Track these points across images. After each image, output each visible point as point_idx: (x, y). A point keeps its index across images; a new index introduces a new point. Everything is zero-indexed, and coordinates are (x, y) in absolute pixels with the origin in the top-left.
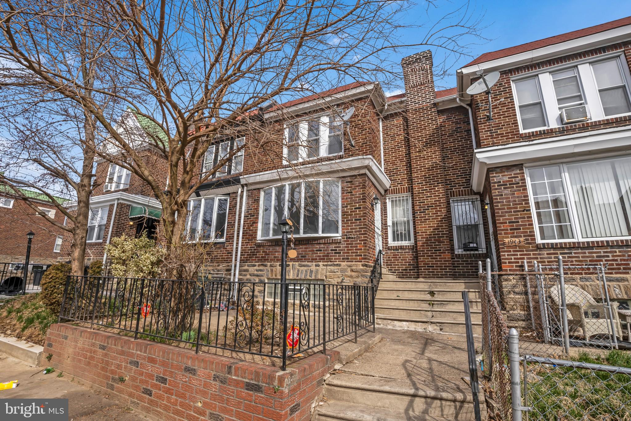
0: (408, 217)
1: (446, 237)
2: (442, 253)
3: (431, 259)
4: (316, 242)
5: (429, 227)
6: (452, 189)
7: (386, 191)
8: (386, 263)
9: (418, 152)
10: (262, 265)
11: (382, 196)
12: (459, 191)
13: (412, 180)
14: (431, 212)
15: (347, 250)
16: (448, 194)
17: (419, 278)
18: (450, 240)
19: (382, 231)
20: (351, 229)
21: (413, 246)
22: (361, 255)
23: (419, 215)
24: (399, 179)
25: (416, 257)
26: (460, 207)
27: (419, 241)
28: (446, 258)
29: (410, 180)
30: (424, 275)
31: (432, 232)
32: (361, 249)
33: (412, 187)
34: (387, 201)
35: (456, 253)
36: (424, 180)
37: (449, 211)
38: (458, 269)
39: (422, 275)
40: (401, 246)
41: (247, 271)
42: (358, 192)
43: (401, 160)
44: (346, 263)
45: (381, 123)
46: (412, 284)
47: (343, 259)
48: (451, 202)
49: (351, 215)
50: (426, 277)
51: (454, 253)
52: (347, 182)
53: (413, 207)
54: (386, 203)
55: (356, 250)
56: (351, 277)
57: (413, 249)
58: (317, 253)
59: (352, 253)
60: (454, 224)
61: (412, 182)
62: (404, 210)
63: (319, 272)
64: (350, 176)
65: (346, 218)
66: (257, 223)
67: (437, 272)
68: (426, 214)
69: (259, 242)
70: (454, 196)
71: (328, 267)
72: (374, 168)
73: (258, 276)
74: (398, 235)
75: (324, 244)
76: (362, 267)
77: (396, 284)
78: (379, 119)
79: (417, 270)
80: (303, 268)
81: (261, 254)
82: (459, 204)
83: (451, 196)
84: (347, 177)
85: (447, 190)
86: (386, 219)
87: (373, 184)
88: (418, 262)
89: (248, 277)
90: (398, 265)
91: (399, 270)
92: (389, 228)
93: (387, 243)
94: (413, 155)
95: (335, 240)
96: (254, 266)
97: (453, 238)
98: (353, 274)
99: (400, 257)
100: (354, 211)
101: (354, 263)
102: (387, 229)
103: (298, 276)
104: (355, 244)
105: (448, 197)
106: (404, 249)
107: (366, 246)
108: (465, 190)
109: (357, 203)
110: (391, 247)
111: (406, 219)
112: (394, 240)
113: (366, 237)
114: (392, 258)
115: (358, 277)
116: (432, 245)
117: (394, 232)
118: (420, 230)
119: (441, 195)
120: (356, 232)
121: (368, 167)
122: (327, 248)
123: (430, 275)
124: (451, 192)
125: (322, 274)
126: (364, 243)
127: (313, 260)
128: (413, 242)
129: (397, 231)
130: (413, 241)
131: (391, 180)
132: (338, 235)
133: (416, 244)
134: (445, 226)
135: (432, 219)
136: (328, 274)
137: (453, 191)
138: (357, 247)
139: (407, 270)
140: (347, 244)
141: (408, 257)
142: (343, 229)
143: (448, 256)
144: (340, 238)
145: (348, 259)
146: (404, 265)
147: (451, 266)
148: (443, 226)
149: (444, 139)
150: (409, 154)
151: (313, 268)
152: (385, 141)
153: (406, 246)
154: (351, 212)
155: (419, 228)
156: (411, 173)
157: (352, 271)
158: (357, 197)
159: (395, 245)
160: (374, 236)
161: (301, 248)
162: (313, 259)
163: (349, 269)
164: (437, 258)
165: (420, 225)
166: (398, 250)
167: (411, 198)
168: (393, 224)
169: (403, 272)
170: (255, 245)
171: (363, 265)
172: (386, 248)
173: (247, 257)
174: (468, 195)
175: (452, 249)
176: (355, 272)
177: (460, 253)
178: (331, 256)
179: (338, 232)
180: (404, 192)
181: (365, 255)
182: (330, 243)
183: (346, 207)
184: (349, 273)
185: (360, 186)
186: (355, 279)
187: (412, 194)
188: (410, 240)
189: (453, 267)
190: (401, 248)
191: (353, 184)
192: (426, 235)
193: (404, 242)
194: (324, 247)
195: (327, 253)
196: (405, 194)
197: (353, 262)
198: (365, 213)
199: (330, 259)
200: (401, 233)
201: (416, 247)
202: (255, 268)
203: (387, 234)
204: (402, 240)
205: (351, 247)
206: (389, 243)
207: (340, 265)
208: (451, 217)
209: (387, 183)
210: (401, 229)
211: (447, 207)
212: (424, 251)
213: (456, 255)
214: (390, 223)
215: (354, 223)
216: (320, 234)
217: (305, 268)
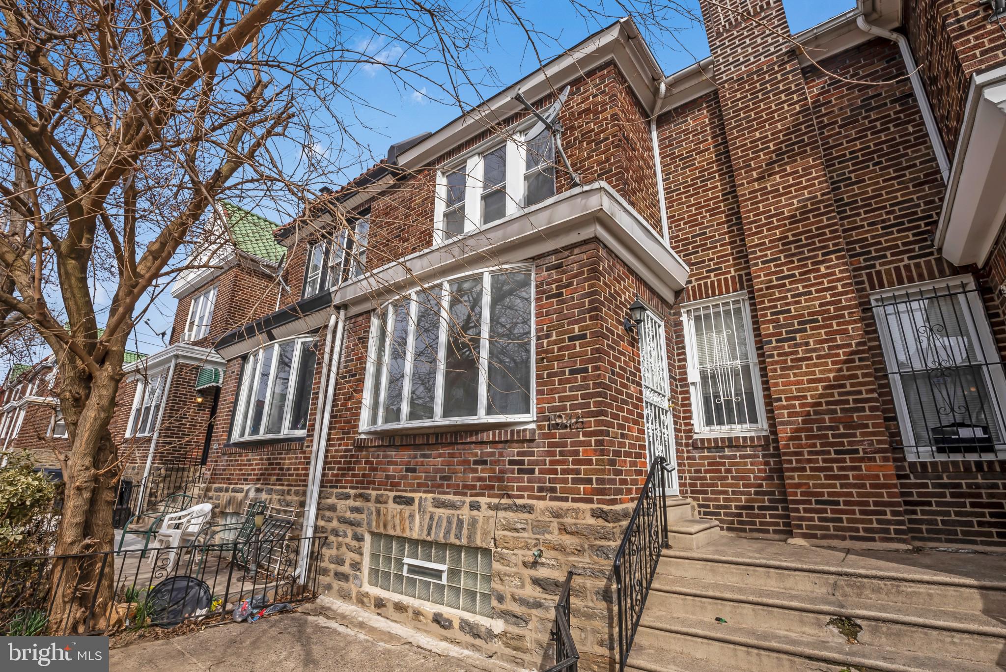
0: (745, 356)
1: (872, 409)
2: (862, 460)
3: (827, 477)
4: (474, 439)
5: (810, 381)
6: (874, 266)
7: (678, 293)
8: (691, 485)
9: (757, 180)
10: (361, 495)
11: (670, 307)
12: (897, 269)
13: (746, 256)
14: (813, 338)
15: (551, 463)
16: (862, 282)
17: (790, 534)
18: (887, 419)
19: (671, 399)
20: (561, 399)
21: (766, 438)
22: (589, 481)
23: (775, 348)
24: (710, 260)
25: (778, 472)
26: (905, 317)
27: (783, 423)
28: (877, 477)
29: (742, 257)
30: (809, 527)
31: (821, 396)
32: (590, 462)
33: (749, 274)
34: (684, 318)
35: (911, 457)
36: (781, 252)
37: (870, 328)
38: (923, 512)
39: (800, 527)
40: (730, 439)
41: (333, 508)
42: (577, 293)
43: (713, 212)
44: (548, 503)
45: (654, 134)
46: (768, 576)
47: (541, 489)
48: (873, 303)
49: (560, 358)
50: (814, 536)
51: (904, 459)
52: (548, 270)
53: (757, 329)
54: (680, 324)
55: (575, 462)
56: (560, 548)
57: (765, 447)
58: (476, 471)
59: (564, 472)
60: (891, 367)
61: (747, 262)
62: (730, 339)
63: (479, 526)
64: (556, 252)
65: (546, 368)
66: (362, 391)
67: (849, 521)
68: (796, 345)
69: (363, 436)
70: (882, 286)
71: (502, 514)
72: (624, 221)
73: (351, 524)
74: (718, 407)
75: (493, 442)
76: (592, 521)
77: (713, 571)
78: (649, 123)
79: (785, 509)
80: (441, 510)
81: (361, 468)
82: (902, 307)
83: (873, 287)
84: (549, 254)
85: (855, 270)
86: (684, 367)
87: (631, 271)
88: (783, 486)
89: (335, 523)
90: (726, 493)
91: (729, 507)
92: (692, 388)
93: (691, 431)
94: (744, 191)
95: (518, 432)
96: (347, 497)
97: (893, 410)
98: (567, 540)
99: (728, 471)
100: (568, 348)
101: (570, 504)
102: (688, 392)
103: (429, 534)
104: (573, 444)
105: (864, 289)
106: (738, 447)
107: (603, 453)
108: (917, 266)
109: (576, 322)
110: (702, 440)
111: (738, 363)
112: (709, 422)
113: (602, 423)
114: (706, 471)
115: (580, 551)
116: (826, 437)
117: (706, 400)
118: (783, 391)
119: (839, 285)
120: (573, 407)
121: (599, 218)
122: (501, 455)
123: (827, 528)
124: (869, 275)
125: (485, 533)
126: (599, 443)
127: (466, 489)
128: (766, 426)
129: (717, 396)
130: (763, 423)
131: (690, 264)
132: (527, 420)
133: (774, 433)
134: (865, 375)
135: (818, 358)
136: (500, 533)
137: (879, 273)
138: (576, 453)
139: (752, 508)
140: (551, 445)
141: (753, 471)
142: (539, 401)
143: (884, 469)
144: (533, 426)
145: (553, 490)
146: (742, 493)
147: (898, 504)
148: (855, 376)
149: (830, 136)
150: (731, 193)
151: (465, 513)
152: (667, 173)
153: (745, 438)
154: (559, 349)
155: (778, 386)
156: (743, 240)
157: (563, 529)
158: (574, 307)
159: (712, 436)
160: (641, 416)
161: (440, 455)
162: (465, 487)
163: (555, 525)
164: (846, 477)
165: (781, 376)
166: (722, 449)
167: (747, 304)
168: (704, 377)
169: (740, 515)
170: (353, 444)
171: (595, 514)
172: (687, 445)
173: (337, 475)
174: (932, 276)
175: (896, 447)
176: (571, 533)
177: (926, 458)
178: (510, 480)
179: (527, 411)
180: (728, 292)
181: (600, 481)
182: (506, 442)
183: (548, 336)
184: (554, 537)
185: (582, 273)
186: (572, 558)
187: (751, 292)
188: (754, 420)
189: (906, 503)
190: (731, 443)
191: (564, 272)
192: (801, 406)
193: (737, 427)
194: (492, 454)
195: (501, 471)
196: (731, 297)
197: (566, 500)
198: (598, 351)
199: (506, 488)
200: (728, 402)
201: (776, 441)
202: (348, 502)
203: (689, 405)
204: (731, 422)
205: (562, 453)
206: (697, 430)
207: (529, 509)
208: (879, 347)
209: (679, 272)
210: (727, 390)
211: (862, 319)
212: (801, 454)
213: (912, 465)
214: (693, 375)
215: (568, 381)
216: (482, 417)
217: (448, 512)
